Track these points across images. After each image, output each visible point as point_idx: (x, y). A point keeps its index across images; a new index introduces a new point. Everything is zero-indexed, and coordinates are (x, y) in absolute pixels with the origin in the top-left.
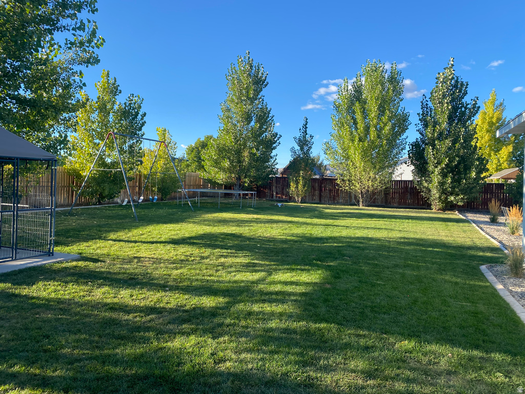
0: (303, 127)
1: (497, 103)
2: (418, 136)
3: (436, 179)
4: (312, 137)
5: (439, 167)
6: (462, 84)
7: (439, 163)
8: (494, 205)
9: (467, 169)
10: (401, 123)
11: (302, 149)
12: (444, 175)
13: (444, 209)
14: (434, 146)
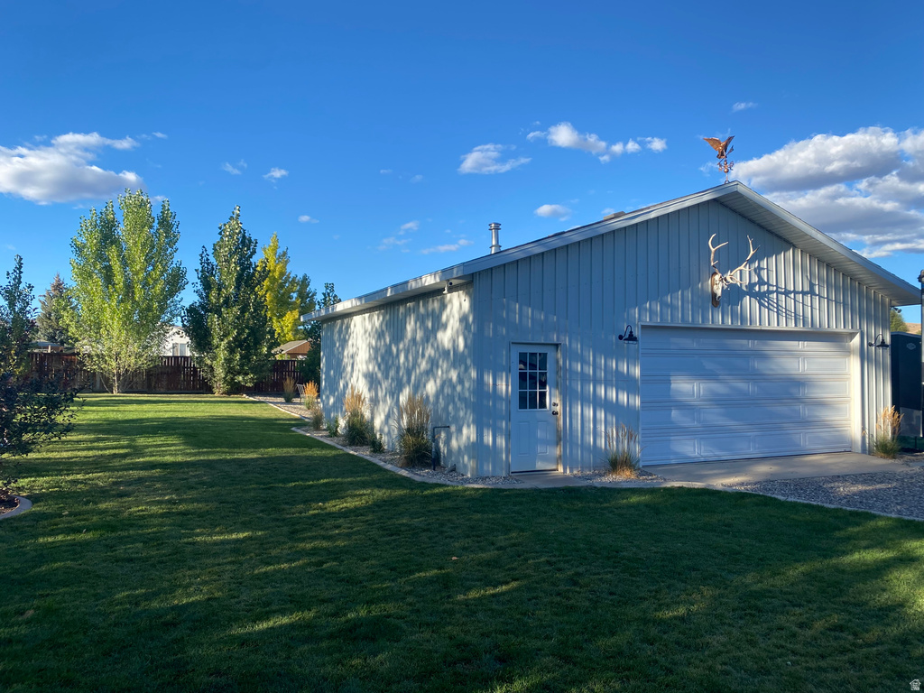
0: (15, 271)
1: (280, 251)
2: (196, 298)
3: (222, 354)
4: (30, 287)
5: (226, 341)
6: (250, 241)
7: (225, 335)
8: (289, 384)
9: (258, 343)
10: (176, 282)
11: (12, 305)
12: (231, 350)
13: (229, 393)
14: (220, 315)
